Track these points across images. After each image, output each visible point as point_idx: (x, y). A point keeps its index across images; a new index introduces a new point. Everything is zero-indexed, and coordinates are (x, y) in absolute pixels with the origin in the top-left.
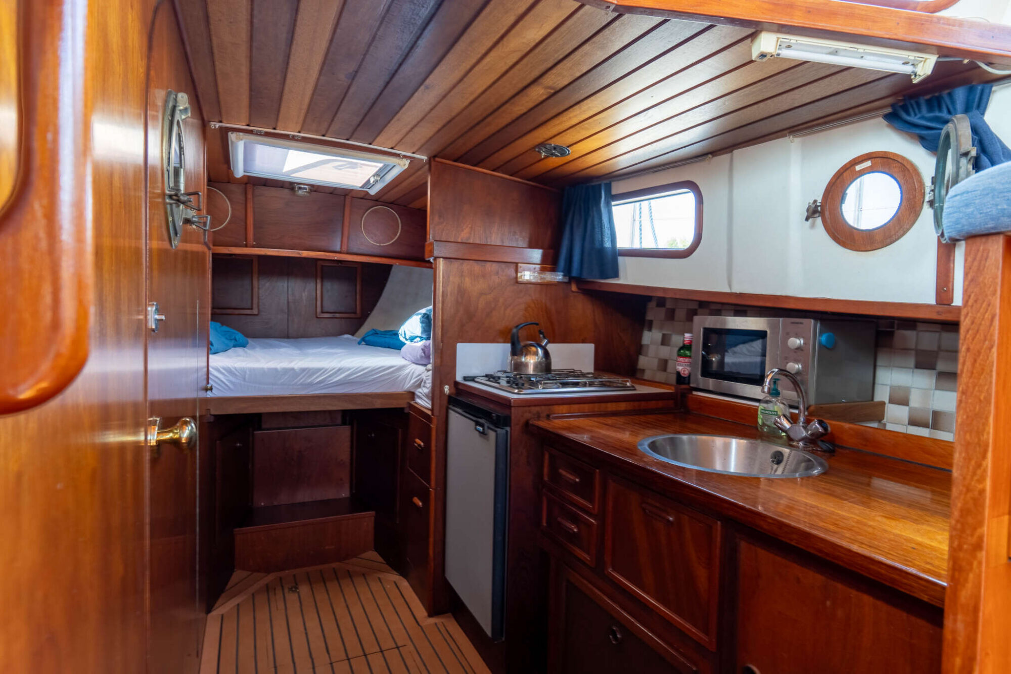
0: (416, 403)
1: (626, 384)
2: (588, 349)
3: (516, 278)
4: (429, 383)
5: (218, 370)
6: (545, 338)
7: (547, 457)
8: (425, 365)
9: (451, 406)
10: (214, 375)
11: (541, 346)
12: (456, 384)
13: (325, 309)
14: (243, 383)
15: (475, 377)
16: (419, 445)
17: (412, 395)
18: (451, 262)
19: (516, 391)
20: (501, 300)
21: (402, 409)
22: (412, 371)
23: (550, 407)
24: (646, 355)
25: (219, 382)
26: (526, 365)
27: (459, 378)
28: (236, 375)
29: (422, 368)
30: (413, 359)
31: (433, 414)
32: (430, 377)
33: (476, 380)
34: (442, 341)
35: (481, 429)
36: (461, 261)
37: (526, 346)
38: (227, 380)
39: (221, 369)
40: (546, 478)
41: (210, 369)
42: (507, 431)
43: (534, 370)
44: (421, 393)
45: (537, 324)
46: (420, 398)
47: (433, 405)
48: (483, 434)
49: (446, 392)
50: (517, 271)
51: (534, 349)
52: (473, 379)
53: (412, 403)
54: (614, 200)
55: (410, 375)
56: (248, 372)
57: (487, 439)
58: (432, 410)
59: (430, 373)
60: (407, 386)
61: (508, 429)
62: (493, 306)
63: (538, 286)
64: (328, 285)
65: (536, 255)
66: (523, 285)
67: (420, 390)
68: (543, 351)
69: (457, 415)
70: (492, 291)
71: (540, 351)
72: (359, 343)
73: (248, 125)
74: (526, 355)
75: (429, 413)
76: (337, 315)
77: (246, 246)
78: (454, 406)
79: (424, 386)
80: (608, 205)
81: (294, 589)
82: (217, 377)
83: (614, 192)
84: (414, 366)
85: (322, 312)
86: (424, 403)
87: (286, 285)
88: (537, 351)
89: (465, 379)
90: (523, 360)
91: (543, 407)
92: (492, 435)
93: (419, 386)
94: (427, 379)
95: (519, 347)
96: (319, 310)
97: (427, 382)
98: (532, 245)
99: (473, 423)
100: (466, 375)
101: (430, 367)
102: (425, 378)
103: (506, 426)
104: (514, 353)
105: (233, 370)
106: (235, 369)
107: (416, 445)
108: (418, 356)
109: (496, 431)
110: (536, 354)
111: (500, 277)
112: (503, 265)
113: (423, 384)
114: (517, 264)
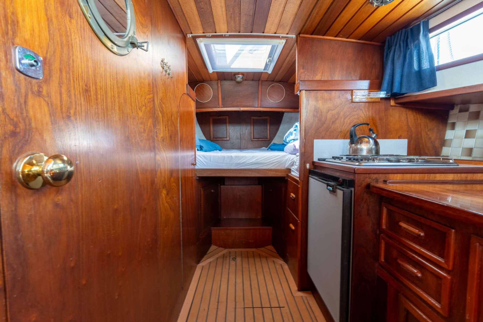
0: (291, 174)
1: (449, 161)
2: (404, 143)
3: (352, 99)
4: (298, 163)
5: (200, 156)
6: (373, 133)
7: (385, 211)
8: (295, 154)
9: (310, 176)
10: (198, 159)
11: (372, 138)
12: (313, 163)
13: (255, 137)
14: (210, 162)
15: (326, 159)
16: (293, 197)
17: (289, 170)
18: (310, 92)
19: (357, 164)
20: (342, 114)
21: (284, 177)
22: (289, 159)
23: (387, 175)
24: (450, 146)
25: (200, 162)
26: (361, 150)
27: (315, 159)
28: (207, 159)
29: (294, 156)
30: (290, 152)
31: (300, 180)
32: (298, 160)
33: (326, 160)
34: (305, 138)
35: (331, 188)
36: (316, 91)
37: (360, 138)
38: (204, 161)
39: (201, 156)
40: (384, 227)
41: (197, 155)
42: (351, 191)
43: (367, 153)
44: (294, 169)
45: (368, 124)
46: (293, 171)
47: (300, 175)
48: (333, 192)
49: (307, 167)
50: (352, 95)
51: (366, 139)
52: (324, 160)
53: (290, 174)
54: (430, 33)
55: (288, 159)
56: (212, 158)
57: (336, 195)
58: (299, 178)
59: (298, 157)
60: (287, 166)
61: (353, 189)
62: (336, 117)
63: (367, 103)
64: (256, 127)
65: (365, 84)
66: (356, 103)
67: (293, 167)
68: (373, 141)
69: (314, 180)
70: (336, 108)
71: (372, 141)
72: (268, 150)
73: (204, 33)
74: (361, 143)
75: (298, 179)
76: (260, 140)
77: (219, 107)
78: (312, 175)
79: (295, 165)
80: (426, 36)
81: (234, 259)
82: (199, 159)
83: (431, 26)
84: (290, 155)
85: (254, 138)
86: (295, 174)
87: (239, 128)
88: (369, 141)
89: (319, 160)
90: (359, 146)
91: (380, 175)
92: (340, 193)
93: (293, 165)
94: (297, 161)
95: (355, 139)
96: (252, 137)
97: (297, 162)
98: (362, 78)
99: (326, 185)
100: (320, 158)
101: (298, 154)
102: (295, 160)
103: (352, 187)
104: (352, 142)
105: (206, 156)
106: (207, 156)
107: (291, 196)
108: (292, 150)
109: (342, 190)
110: (368, 142)
111: (341, 99)
112: (343, 92)
113: (294, 164)
114: (352, 90)
